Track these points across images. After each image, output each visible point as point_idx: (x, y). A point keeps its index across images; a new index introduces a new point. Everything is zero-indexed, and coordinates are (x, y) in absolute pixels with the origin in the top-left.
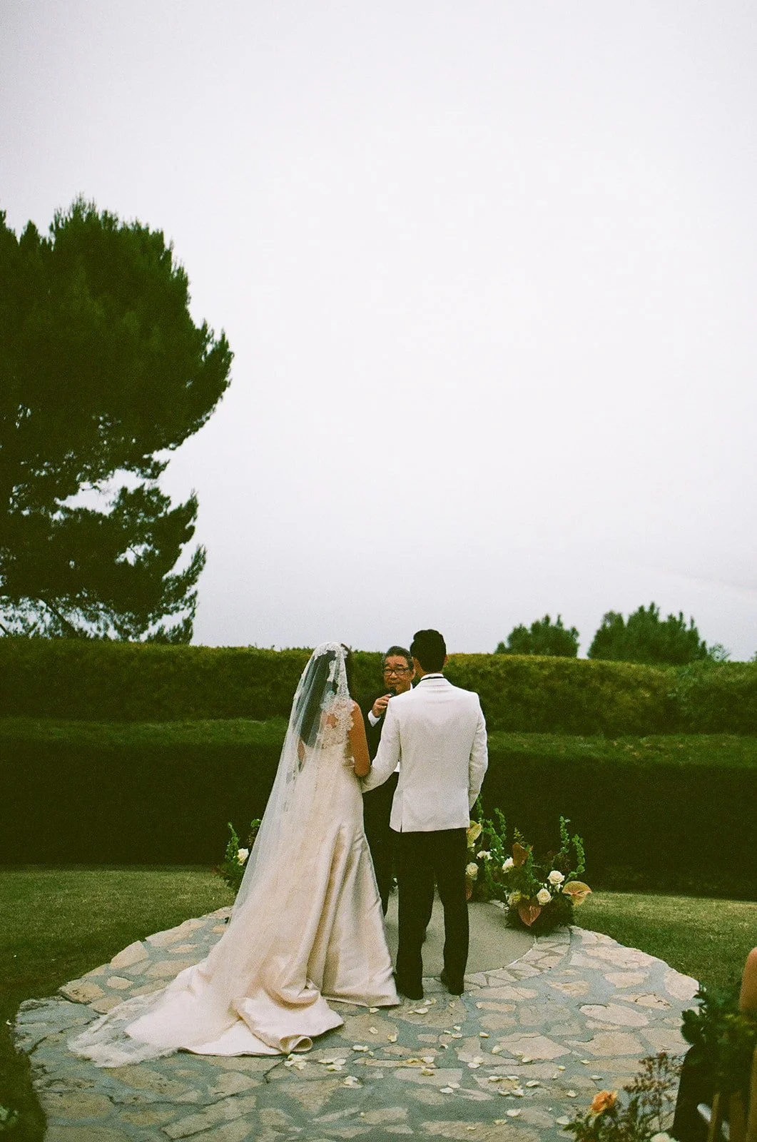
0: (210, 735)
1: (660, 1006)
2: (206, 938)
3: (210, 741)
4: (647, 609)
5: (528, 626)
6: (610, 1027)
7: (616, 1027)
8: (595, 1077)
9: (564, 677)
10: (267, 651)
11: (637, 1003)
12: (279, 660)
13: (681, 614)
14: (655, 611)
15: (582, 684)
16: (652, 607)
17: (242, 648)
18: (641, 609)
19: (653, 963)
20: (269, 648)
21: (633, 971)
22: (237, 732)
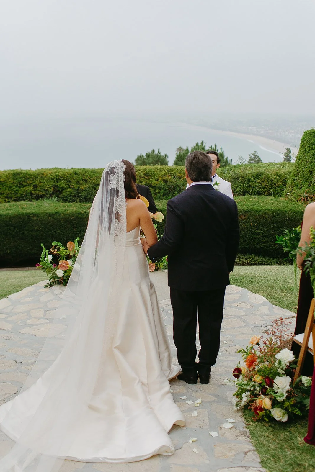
0: (10, 210)
1: (248, 307)
2: (37, 294)
3: (10, 212)
4: (200, 144)
5: (144, 155)
6: (229, 317)
7: (232, 316)
8: (228, 336)
9: (171, 175)
10: (29, 170)
11: (238, 306)
12: (36, 174)
13: (215, 146)
14: (204, 146)
15: (180, 178)
16: (202, 143)
17: (17, 170)
18: (197, 144)
19: (242, 290)
20: (29, 169)
21: (234, 294)
22: (22, 208)
